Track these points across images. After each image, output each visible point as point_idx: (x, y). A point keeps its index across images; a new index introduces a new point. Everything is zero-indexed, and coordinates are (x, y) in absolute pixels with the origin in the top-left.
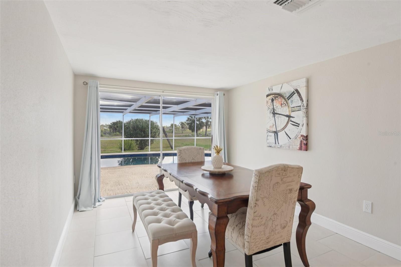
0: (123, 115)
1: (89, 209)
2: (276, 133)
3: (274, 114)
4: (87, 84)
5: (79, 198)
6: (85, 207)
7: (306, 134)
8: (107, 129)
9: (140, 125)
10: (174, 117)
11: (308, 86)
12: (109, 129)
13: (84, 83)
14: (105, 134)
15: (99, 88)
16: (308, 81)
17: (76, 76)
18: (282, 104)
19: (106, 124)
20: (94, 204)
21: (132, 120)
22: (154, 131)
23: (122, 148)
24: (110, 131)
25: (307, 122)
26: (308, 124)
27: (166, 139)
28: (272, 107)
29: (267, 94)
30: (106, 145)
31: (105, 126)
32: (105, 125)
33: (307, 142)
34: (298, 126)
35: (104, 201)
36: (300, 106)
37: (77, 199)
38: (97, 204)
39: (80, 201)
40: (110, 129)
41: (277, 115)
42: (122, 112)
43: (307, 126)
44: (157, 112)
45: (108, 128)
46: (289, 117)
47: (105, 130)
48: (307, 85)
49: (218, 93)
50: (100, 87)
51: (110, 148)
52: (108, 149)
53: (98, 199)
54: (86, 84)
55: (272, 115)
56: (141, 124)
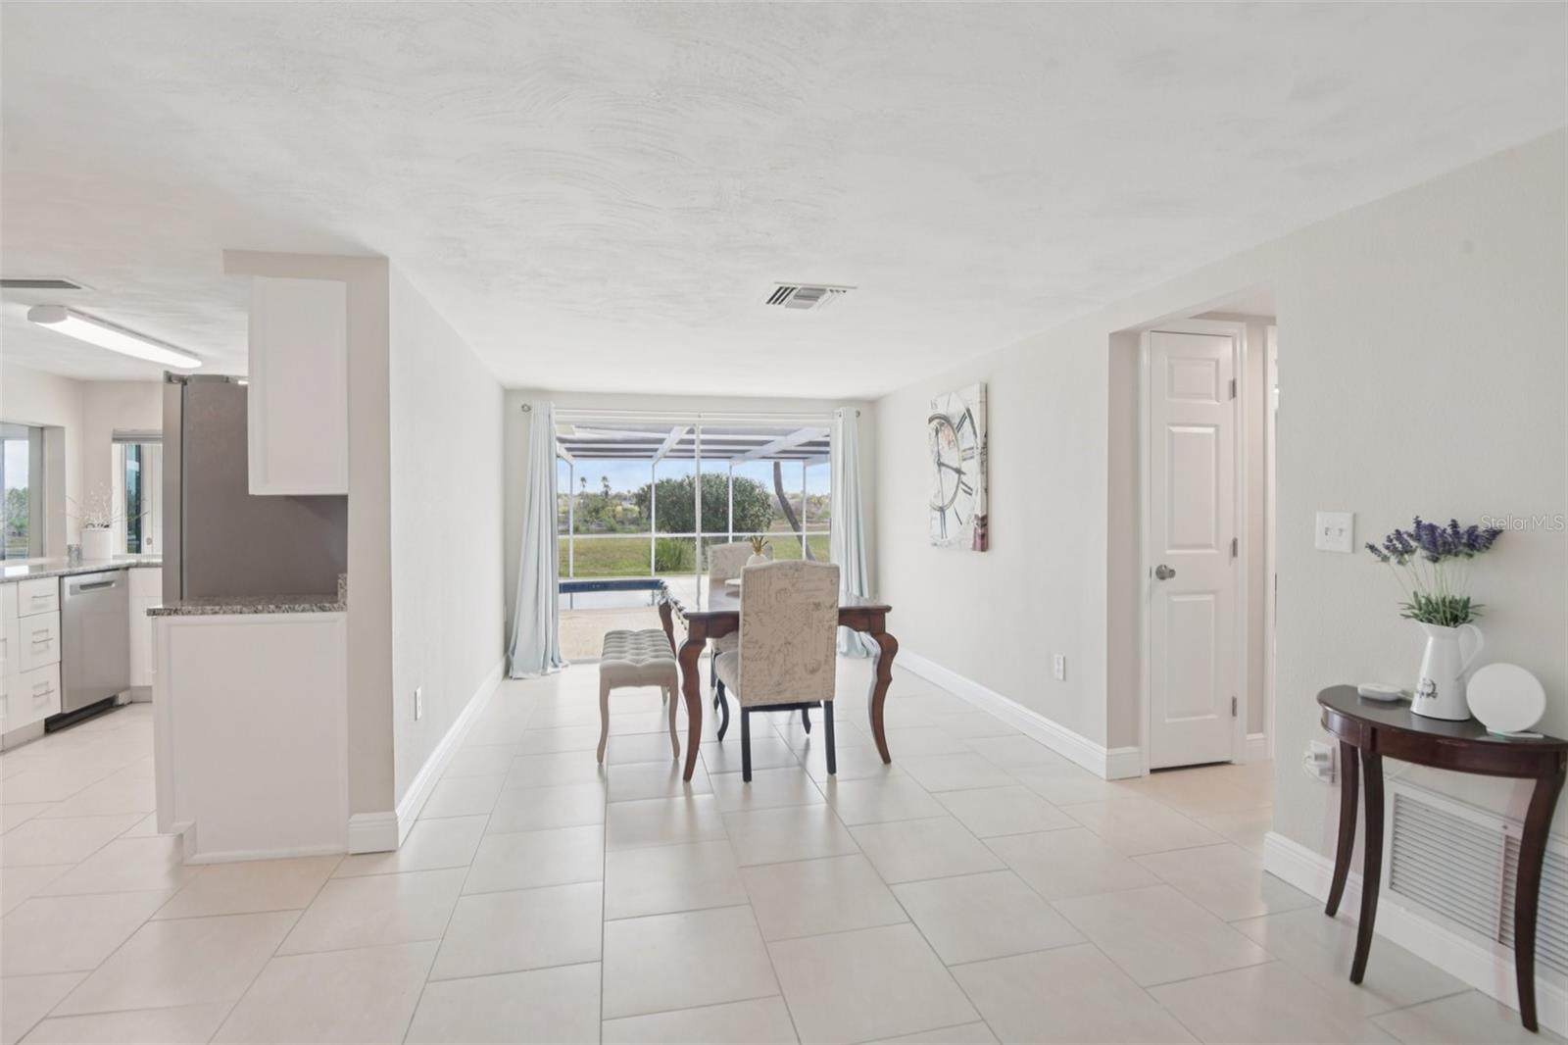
0: (653, 466)
1: (532, 675)
2: (942, 510)
3: (940, 464)
4: (529, 409)
5: (513, 654)
6: (526, 671)
7: (982, 512)
8: (633, 506)
9: (711, 494)
10: (804, 468)
11: (986, 402)
12: (637, 508)
13: (523, 407)
14: (622, 523)
15: (554, 417)
16: (986, 390)
17: (508, 393)
18: (949, 443)
19: (629, 492)
20: (544, 668)
21: (688, 477)
22: (752, 513)
23: (650, 562)
24: (640, 513)
25: (984, 485)
26: (986, 490)
27: (793, 536)
28: (936, 449)
29: (930, 415)
30: (618, 556)
31: (625, 499)
32: (626, 493)
33: (987, 530)
34: (971, 494)
35: (566, 666)
36: (972, 448)
37: (511, 656)
38: (550, 669)
39: (516, 660)
40: (640, 506)
41: (943, 468)
42: (651, 457)
43: (984, 494)
44: (746, 454)
45: (635, 504)
46: (959, 471)
47: (625, 510)
48: (984, 400)
49: (841, 410)
50: (557, 413)
51: (627, 567)
52: (621, 568)
53: (552, 660)
54: (526, 409)
55: (936, 465)
56: (714, 489)
